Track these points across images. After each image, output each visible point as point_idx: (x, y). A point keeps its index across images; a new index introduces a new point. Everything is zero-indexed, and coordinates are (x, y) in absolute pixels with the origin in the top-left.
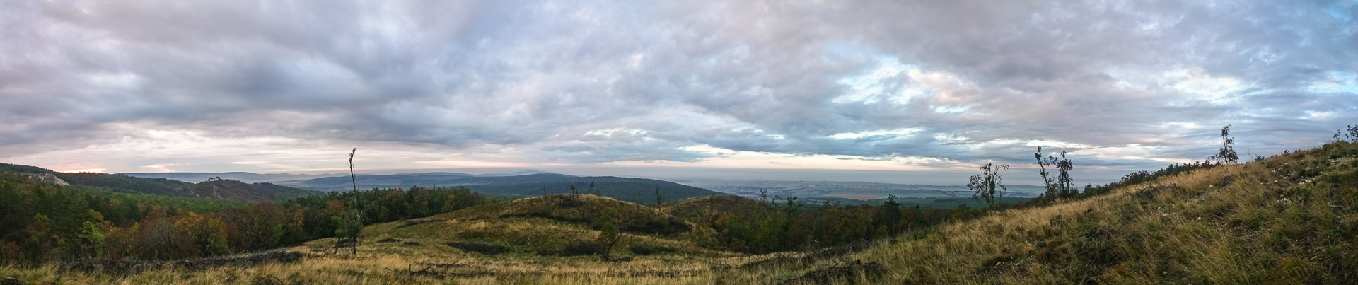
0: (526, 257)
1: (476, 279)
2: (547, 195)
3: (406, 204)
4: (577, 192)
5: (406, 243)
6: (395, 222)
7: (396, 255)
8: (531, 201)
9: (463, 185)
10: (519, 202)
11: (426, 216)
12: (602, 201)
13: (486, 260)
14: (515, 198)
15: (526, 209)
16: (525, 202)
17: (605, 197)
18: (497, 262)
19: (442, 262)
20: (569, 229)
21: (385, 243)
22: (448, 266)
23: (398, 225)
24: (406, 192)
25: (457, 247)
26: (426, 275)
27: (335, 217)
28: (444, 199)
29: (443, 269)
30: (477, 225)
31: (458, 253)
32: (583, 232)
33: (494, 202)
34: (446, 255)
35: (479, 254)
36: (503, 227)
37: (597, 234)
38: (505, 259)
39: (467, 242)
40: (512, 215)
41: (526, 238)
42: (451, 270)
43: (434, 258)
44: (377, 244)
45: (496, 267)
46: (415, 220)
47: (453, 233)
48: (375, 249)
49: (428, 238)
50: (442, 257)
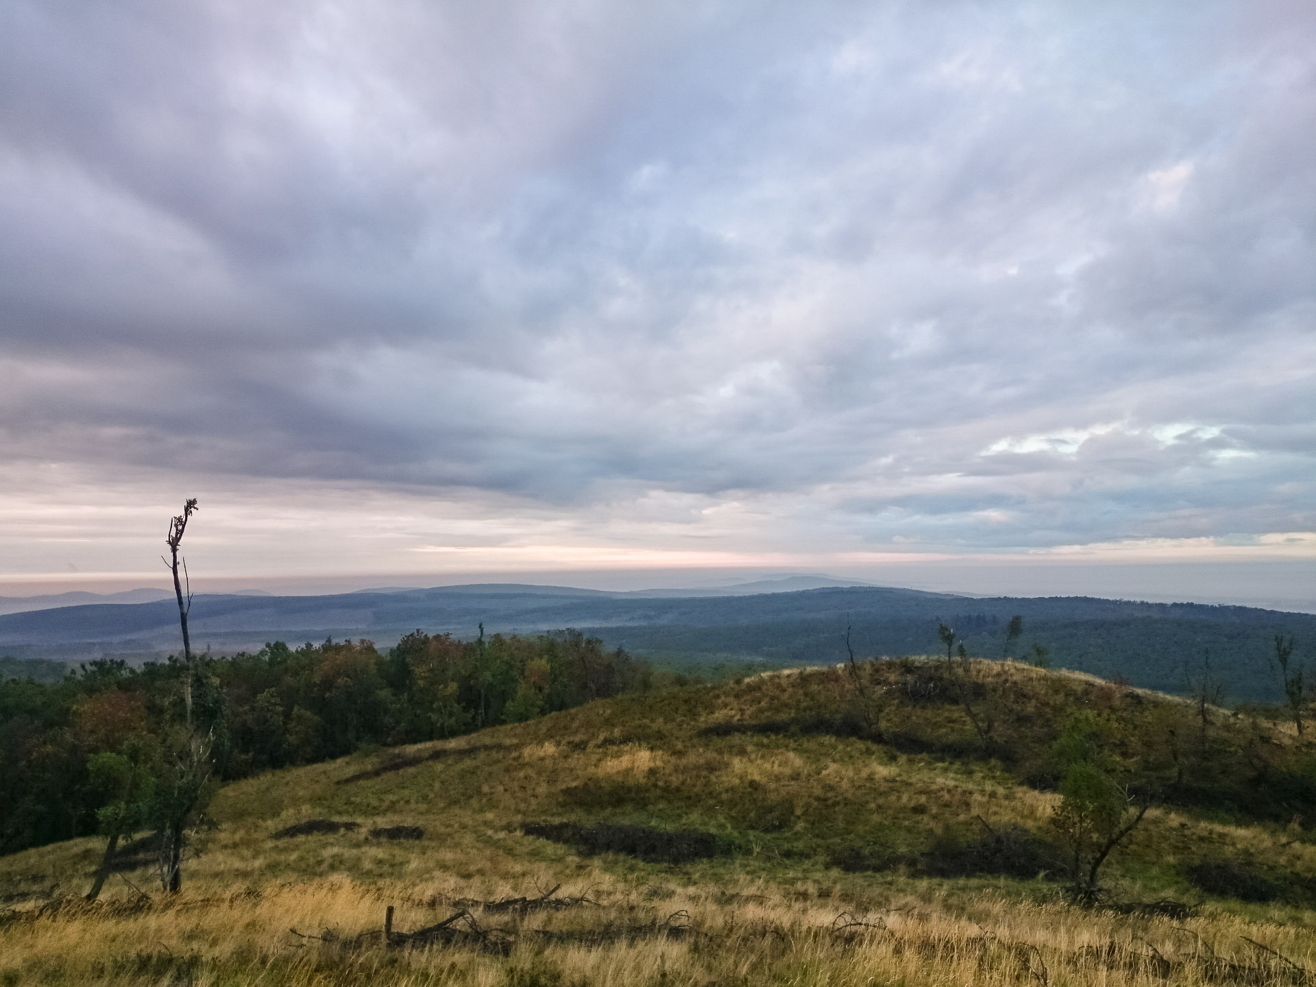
0: (791, 874)
1: (621, 949)
2: (859, 662)
3: (384, 694)
4: (962, 651)
5: (377, 833)
6: (340, 761)
7: (335, 878)
8: (804, 679)
9: (579, 625)
10: (762, 681)
11: (453, 734)
12: (1058, 686)
13: (653, 882)
14: (750, 669)
15: (786, 705)
16: (784, 682)
17: (1064, 672)
18: (691, 890)
19: (503, 891)
20: (940, 780)
21: (301, 838)
22: (526, 906)
23: (351, 770)
24: (385, 655)
25: (557, 839)
26: (448, 941)
27: (107, 757)
28: (514, 673)
29: (506, 918)
30: (625, 761)
31: (560, 860)
32: (993, 795)
33: (681, 682)
34: (518, 868)
35: (631, 861)
36: (711, 768)
37: (1047, 804)
38: (717, 878)
39: (588, 821)
40: (741, 729)
41: (788, 805)
42: (535, 921)
43: (476, 881)
44: (270, 844)
45: (690, 908)
46: (411, 749)
47: (543, 789)
48: (258, 863)
49: (457, 810)
50: (505, 876)
